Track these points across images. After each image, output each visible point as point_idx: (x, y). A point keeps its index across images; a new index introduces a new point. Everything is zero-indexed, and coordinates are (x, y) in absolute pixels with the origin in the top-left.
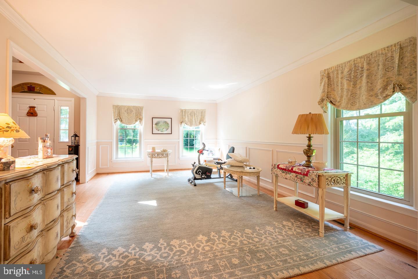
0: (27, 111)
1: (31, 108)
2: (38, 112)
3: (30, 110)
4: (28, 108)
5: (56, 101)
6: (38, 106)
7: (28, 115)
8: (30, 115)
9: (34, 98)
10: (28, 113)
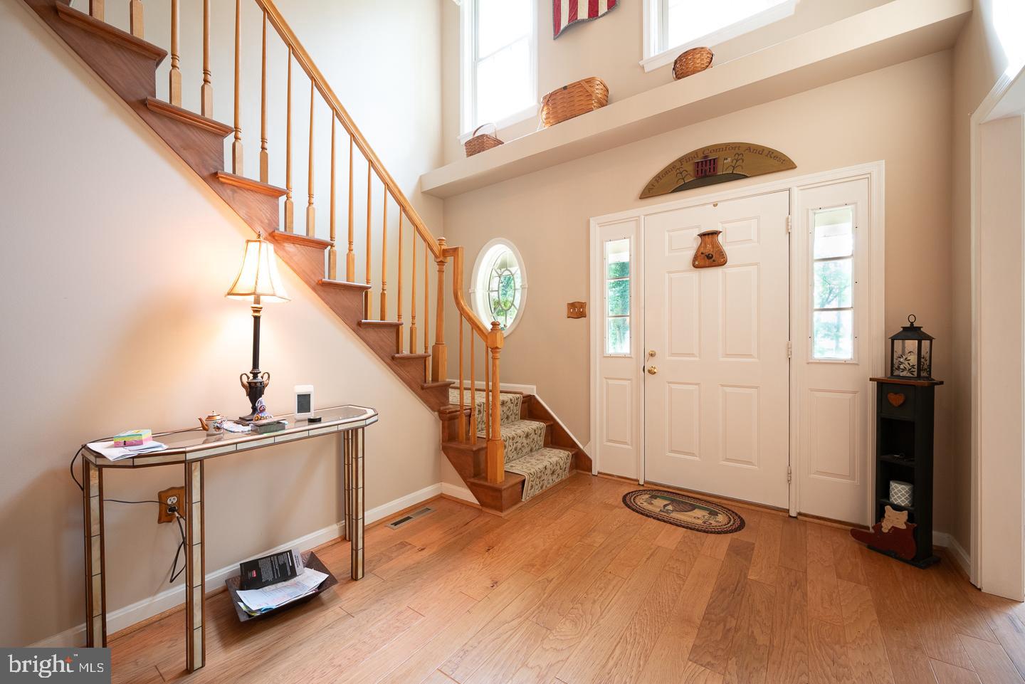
0: (692, 253)
1: (707, 239)
2: (727, 249)
3: (703, 244)
4: (695, 239)
5: (795, 191)
6: (726, 225)
7: (697, 263)
8: (702, 264)
9: (715, 200)
10: (695, 258)
